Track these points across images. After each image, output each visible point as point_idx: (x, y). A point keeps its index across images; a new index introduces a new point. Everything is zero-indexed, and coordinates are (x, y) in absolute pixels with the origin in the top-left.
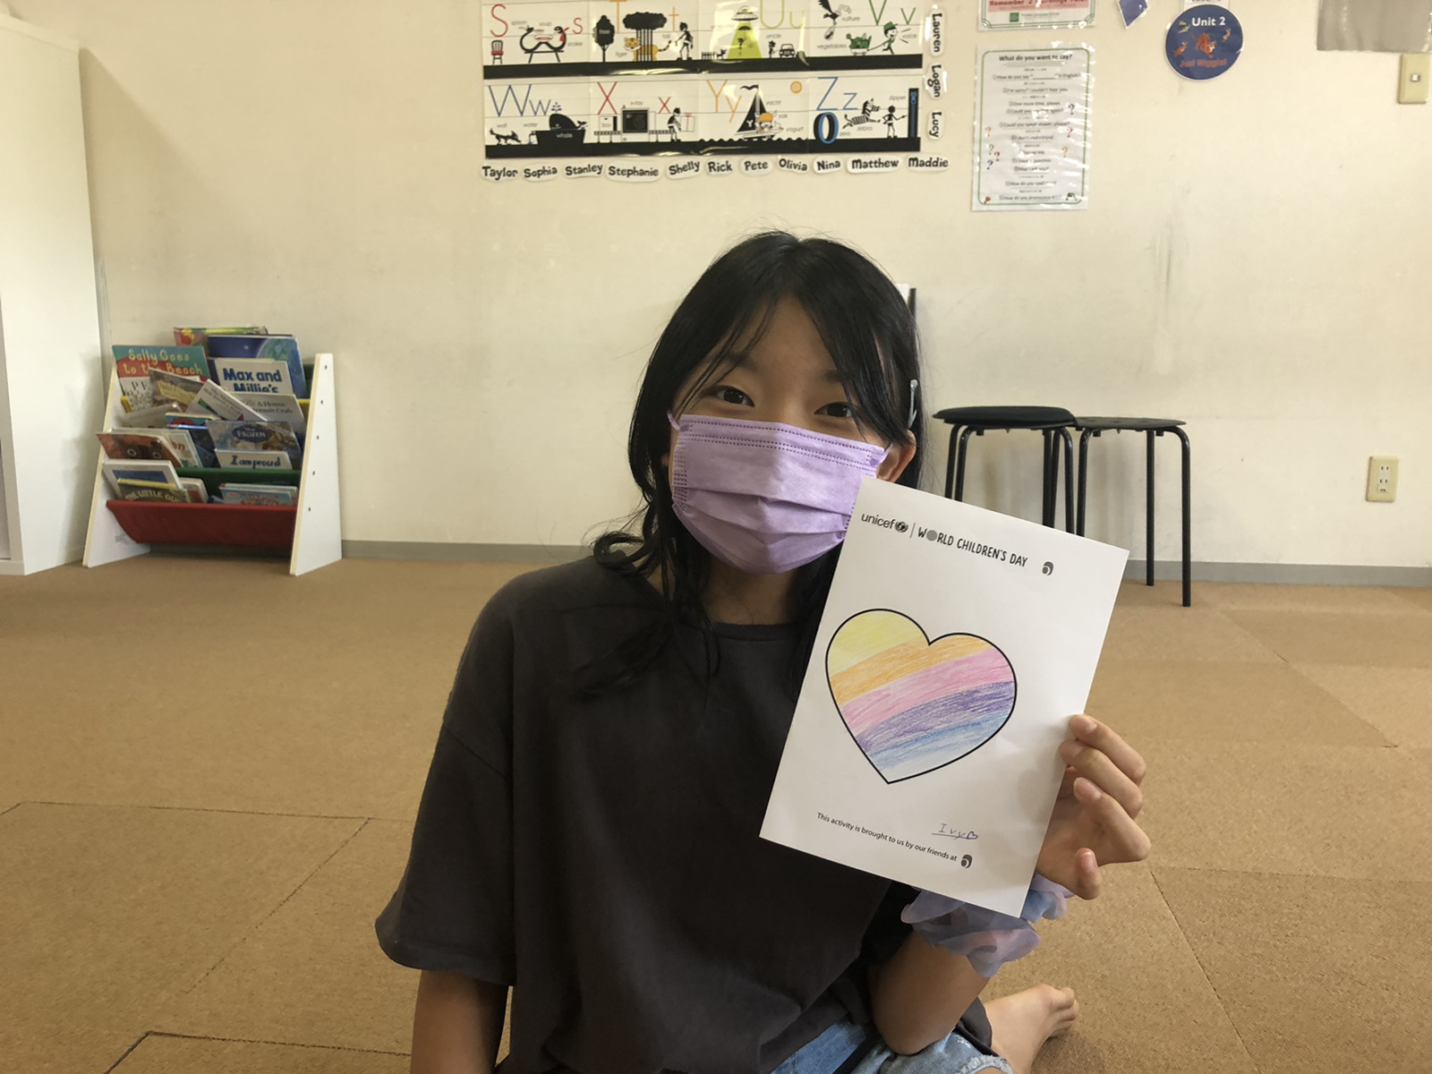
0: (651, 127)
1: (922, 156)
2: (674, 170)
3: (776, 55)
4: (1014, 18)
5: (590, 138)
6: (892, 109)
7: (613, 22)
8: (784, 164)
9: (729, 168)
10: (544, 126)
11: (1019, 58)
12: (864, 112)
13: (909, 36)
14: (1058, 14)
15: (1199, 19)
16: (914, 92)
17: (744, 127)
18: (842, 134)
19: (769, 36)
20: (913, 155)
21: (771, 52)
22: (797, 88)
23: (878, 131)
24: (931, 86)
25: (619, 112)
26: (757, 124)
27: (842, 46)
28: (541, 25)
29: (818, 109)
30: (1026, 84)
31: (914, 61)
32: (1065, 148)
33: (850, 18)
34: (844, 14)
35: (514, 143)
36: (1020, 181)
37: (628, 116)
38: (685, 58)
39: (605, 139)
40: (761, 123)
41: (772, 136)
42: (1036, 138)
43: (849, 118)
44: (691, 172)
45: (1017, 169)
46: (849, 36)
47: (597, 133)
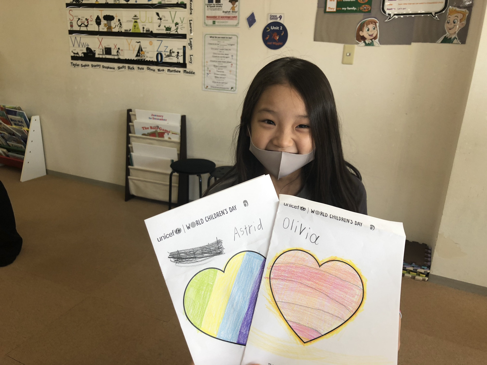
0: (112, 54)
1: (188, 69)
2: (119, 68)
3: (145, 32)
4: (214, 22)
5: (97, 56)
6: (178, 53)
7: (101, 18)
8: (148, 69)
9: (133, 69)
10: (85, 51)
11: (216, 37)
12: (170, 53)
13: (183, 27)
14: (227, 22)
15: (273, 27)
16: (184, 47)
17: (137, 56)
18: (164, 60)
19: (143, 25)
20: (185, 69)
21: (143, 30)
22: (151, 43)
23: (174, 60)
24: (189, 45)
25: (104, 48)
26: (140, 55)
27: (163, 30)
28: (82, 17)
29: (157, 51)
30: (218, 47)
31: (184, 36)
32: (230, 71)
33: (165, 20)
34: (163, 19)
35: (78, 55)
36: (217, 81)
37: (106, 50)
38: (120, 31)
39: (101, 56)
41: (145, 59)
42: (222, 67)
43: (166, 55)
44: (123, 69)
45: (216, 77)
46: (165, 26)
47: (99, 54)
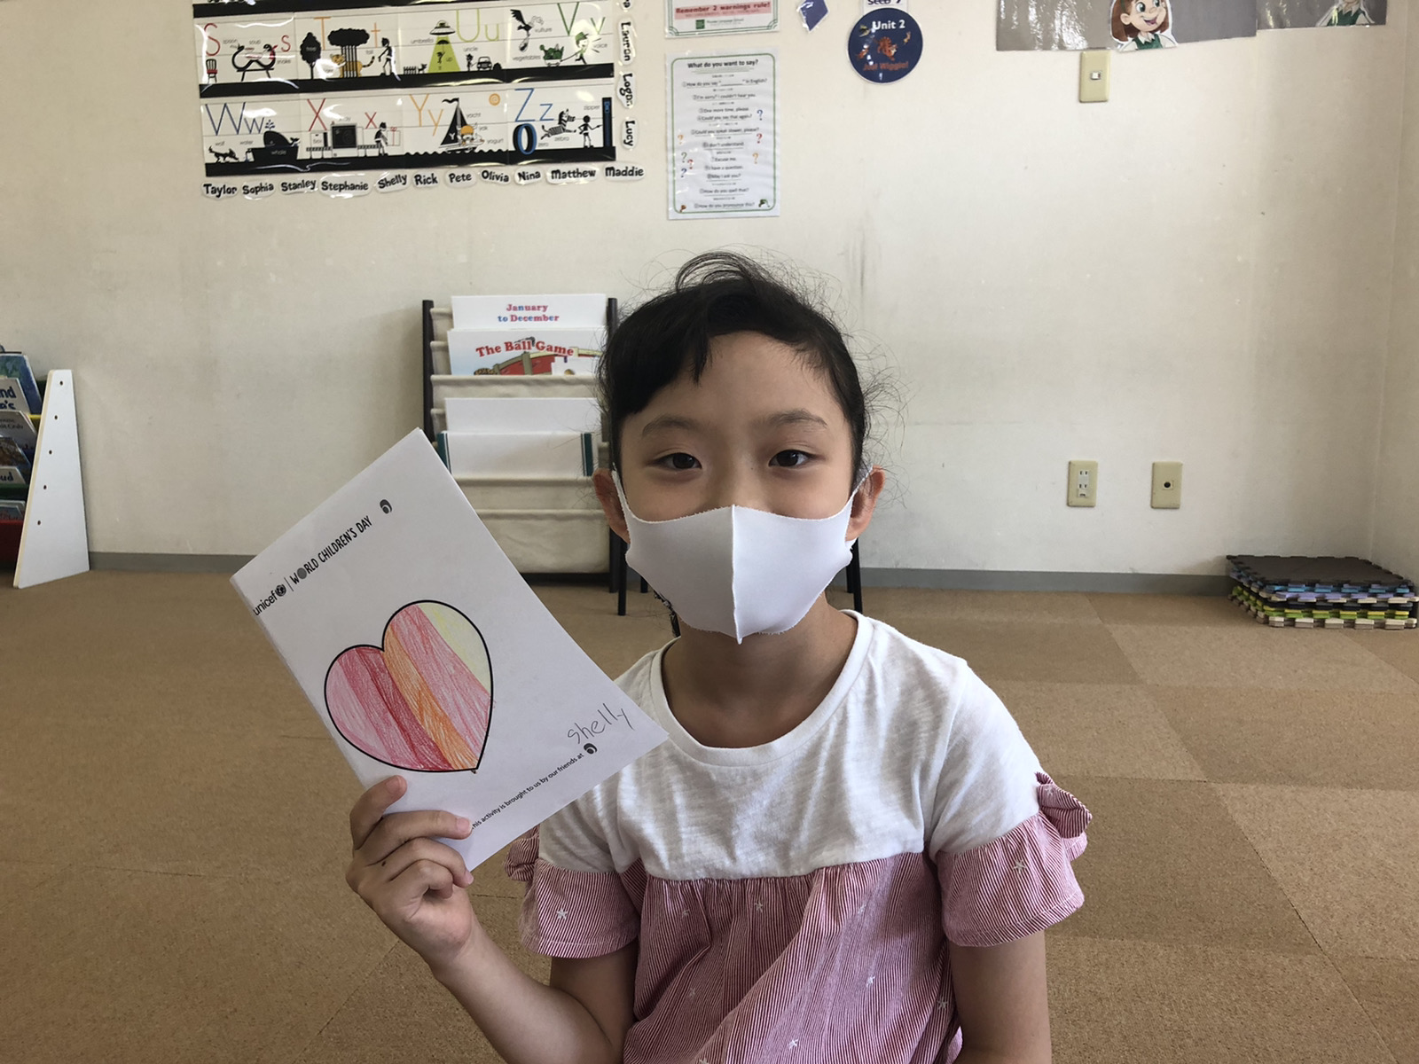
0: (359, 142)
1: (618, 165)
2: (383, 184)
3: (474, 68)
4: (700, 25)
5: (302, 154)
6: (587, 119)
7: (319, 39)
8: (487, 175)
9: (434, 180)
10: (259, 143)
11: (707, 65)
12: (560, 123)
13: (600, 46)
14: (742, 20)
15: (879, 23)
16: (607, 102)
17: (447, 140)
18: (541, 144)
19: (467, 50)
20: (609, 164)
21: (469, 65)
22: (495, 100)
23: (574, 141)
24: (623, 95)
25: (329, 128)
26: (459, 137)
27: (536, 57)
28: (251, 43)
29: (517, 121)
30: (715, 90)
31: (605, 71)
32: (756, 155)
33: (542, 30)
34: (536, 26)
36: (713, 188)
37: (337, 132)
38: (388, 73)
39: (317, 155)
40: (462, 136)
41: (475, 148)
42: (728, 145)
43: (547, 129)
44: (399, 186)
45: (710, 176)
46: (542, 47)
47: (310, 149)
